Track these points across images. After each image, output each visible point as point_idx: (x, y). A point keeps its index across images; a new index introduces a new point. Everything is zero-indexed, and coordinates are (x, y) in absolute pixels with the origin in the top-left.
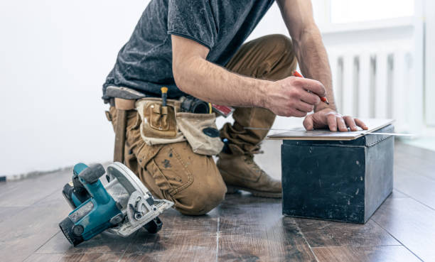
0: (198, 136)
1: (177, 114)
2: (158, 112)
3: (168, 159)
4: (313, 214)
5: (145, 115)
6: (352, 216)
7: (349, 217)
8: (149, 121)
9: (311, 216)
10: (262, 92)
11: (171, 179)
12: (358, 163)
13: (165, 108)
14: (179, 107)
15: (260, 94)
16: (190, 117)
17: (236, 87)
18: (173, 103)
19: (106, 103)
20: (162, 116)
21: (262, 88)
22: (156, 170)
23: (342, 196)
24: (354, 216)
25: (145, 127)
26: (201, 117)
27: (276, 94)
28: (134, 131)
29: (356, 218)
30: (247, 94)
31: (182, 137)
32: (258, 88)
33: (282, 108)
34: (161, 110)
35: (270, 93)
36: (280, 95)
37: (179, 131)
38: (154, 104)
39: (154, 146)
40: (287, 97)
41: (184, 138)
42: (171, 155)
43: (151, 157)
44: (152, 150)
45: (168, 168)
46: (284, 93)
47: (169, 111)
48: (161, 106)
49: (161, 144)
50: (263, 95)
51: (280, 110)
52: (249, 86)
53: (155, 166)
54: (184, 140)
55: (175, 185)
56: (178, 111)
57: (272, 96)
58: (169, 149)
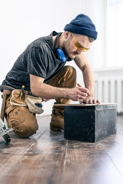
0: (32, 105)
1: (26, 96)
2: (19, 94)
3: (17, 111)
4: (75, 138)
5: (13, 94)
6: (90, 139)
7: (89, 139)
8: (14, 96)
9: (75, 139)
10: (67, 93)
11: (16, 119)
12: (92, 117)
13: (22, 93)
14: (28, 94)
15: (66, 93)
16: (31, 98)
17: (57, 92)
18: (25, 92)
19: (1, 92)
20: (20, 96)
21: (67, 91)
22: (12, 116)
23: (87, 131)
24: (91, 139)
25: (12, 98)
26: (35, 98)
27: (71, 93)
28: (8, 101)
29: (92, 140)
30: (61, 94)
31: (26, 105)
32: (65, 91)
33: (74, 98)
34: (20, 94)
35: (70, 93)
36: (73, 93)
37: (26, 102)
38: (18, 91)
39: (14, 106)
40: (75, 94)
41: (27, 105)
42: (19, 110)
43: (11, 110)
44: (13, 107)
45: (17, 115)
46: (75, 92)
47: (23, 94)
48: (21, 92)
49: (16, 106)
50: (67, 94)
51: (73, 99)
52: (62, 91)
53: (12, 114)
54: (27, 106)
55: (17, 122)
56: (27, 95)
57: (70, 94)
58: (19, 108)
